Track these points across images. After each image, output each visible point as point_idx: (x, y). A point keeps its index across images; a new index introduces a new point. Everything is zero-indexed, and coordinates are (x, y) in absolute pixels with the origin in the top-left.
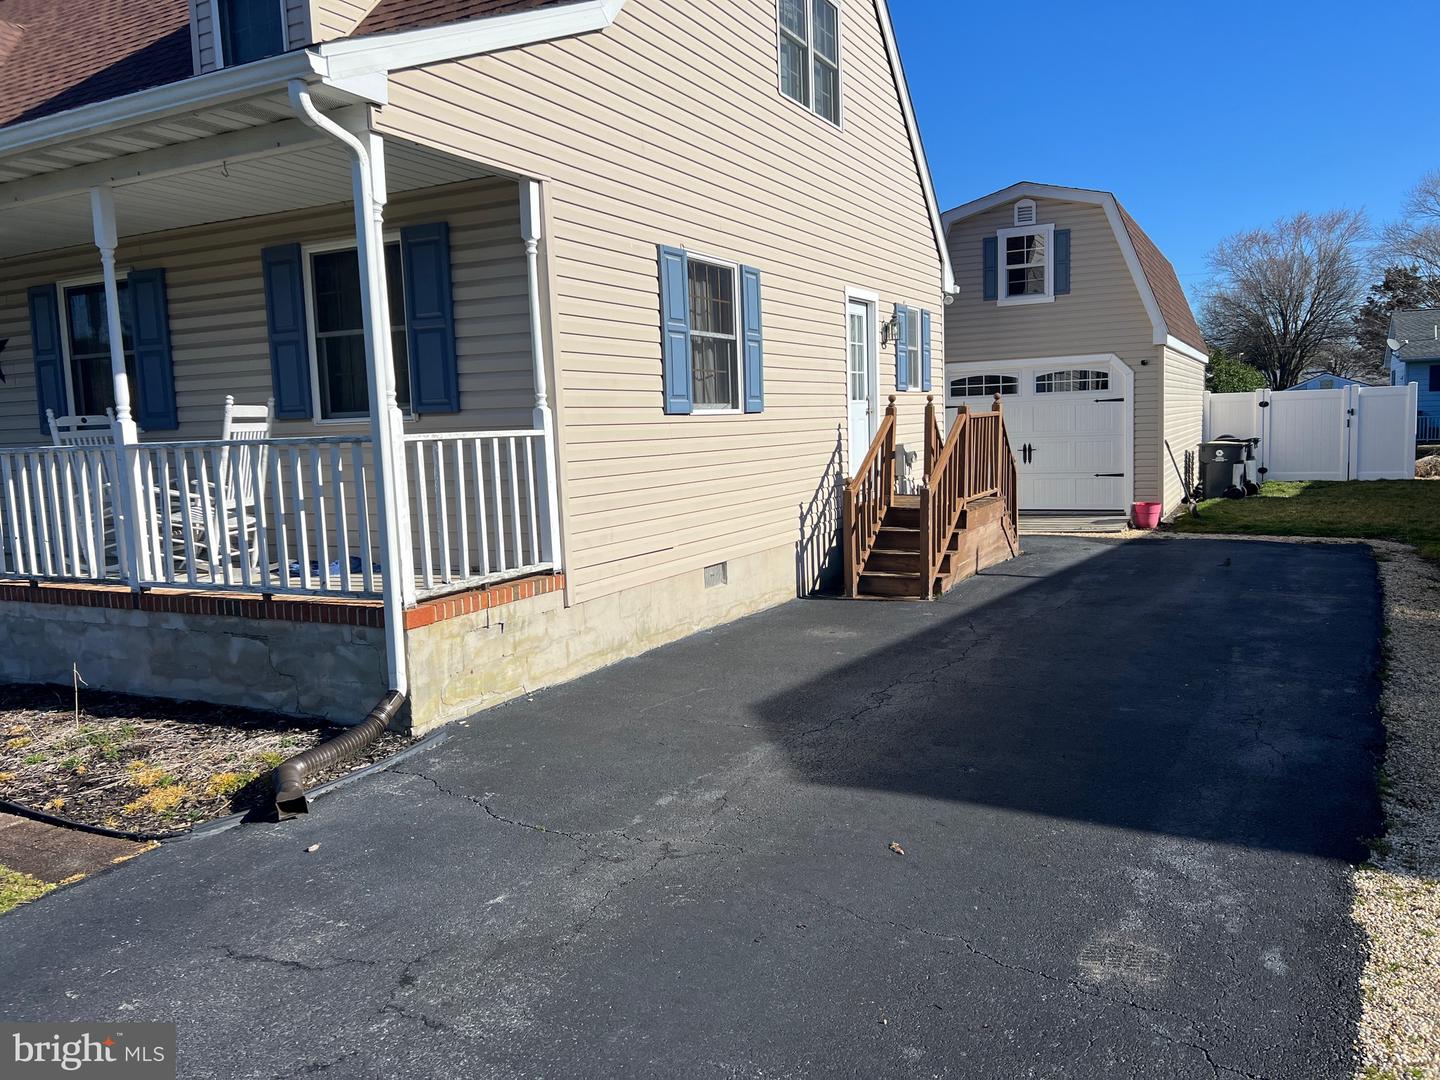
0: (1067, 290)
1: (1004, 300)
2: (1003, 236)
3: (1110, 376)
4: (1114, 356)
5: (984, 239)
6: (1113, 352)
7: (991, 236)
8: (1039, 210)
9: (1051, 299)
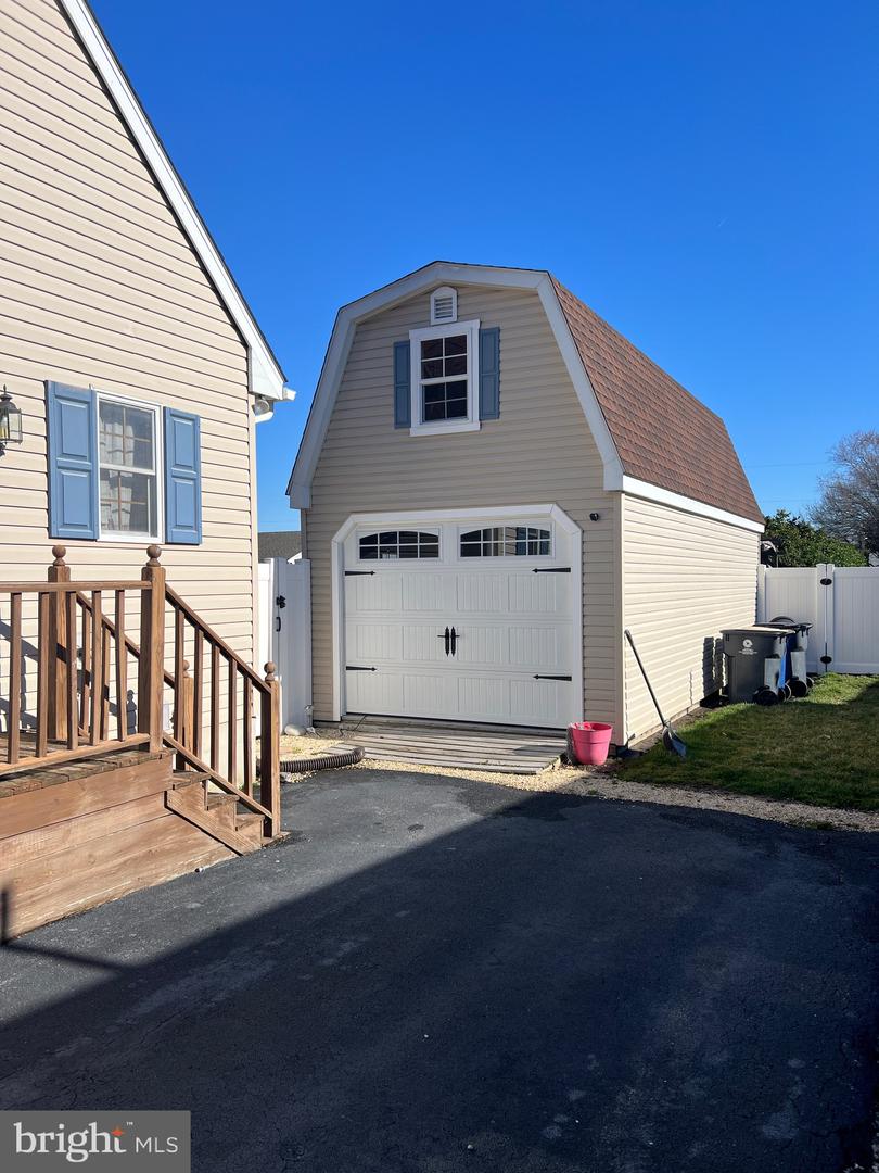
0: (497, 414)
1: (419, 429)
2: (417, 337)
3: (552, 535)
4: (556, 507)
5: (395, 343)
6: (556, 502)
7: (401, 339)
8: (462, 301)
9: (475, 426)
